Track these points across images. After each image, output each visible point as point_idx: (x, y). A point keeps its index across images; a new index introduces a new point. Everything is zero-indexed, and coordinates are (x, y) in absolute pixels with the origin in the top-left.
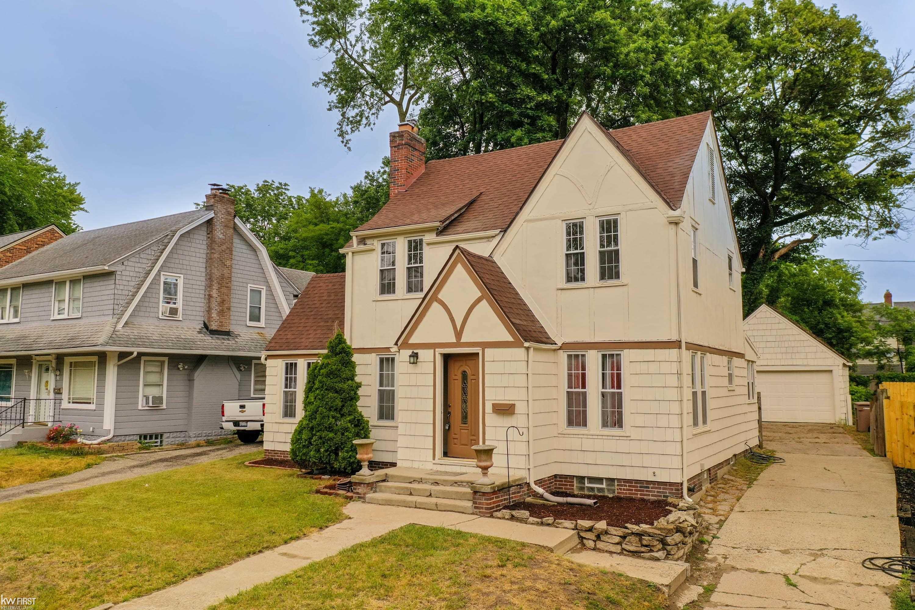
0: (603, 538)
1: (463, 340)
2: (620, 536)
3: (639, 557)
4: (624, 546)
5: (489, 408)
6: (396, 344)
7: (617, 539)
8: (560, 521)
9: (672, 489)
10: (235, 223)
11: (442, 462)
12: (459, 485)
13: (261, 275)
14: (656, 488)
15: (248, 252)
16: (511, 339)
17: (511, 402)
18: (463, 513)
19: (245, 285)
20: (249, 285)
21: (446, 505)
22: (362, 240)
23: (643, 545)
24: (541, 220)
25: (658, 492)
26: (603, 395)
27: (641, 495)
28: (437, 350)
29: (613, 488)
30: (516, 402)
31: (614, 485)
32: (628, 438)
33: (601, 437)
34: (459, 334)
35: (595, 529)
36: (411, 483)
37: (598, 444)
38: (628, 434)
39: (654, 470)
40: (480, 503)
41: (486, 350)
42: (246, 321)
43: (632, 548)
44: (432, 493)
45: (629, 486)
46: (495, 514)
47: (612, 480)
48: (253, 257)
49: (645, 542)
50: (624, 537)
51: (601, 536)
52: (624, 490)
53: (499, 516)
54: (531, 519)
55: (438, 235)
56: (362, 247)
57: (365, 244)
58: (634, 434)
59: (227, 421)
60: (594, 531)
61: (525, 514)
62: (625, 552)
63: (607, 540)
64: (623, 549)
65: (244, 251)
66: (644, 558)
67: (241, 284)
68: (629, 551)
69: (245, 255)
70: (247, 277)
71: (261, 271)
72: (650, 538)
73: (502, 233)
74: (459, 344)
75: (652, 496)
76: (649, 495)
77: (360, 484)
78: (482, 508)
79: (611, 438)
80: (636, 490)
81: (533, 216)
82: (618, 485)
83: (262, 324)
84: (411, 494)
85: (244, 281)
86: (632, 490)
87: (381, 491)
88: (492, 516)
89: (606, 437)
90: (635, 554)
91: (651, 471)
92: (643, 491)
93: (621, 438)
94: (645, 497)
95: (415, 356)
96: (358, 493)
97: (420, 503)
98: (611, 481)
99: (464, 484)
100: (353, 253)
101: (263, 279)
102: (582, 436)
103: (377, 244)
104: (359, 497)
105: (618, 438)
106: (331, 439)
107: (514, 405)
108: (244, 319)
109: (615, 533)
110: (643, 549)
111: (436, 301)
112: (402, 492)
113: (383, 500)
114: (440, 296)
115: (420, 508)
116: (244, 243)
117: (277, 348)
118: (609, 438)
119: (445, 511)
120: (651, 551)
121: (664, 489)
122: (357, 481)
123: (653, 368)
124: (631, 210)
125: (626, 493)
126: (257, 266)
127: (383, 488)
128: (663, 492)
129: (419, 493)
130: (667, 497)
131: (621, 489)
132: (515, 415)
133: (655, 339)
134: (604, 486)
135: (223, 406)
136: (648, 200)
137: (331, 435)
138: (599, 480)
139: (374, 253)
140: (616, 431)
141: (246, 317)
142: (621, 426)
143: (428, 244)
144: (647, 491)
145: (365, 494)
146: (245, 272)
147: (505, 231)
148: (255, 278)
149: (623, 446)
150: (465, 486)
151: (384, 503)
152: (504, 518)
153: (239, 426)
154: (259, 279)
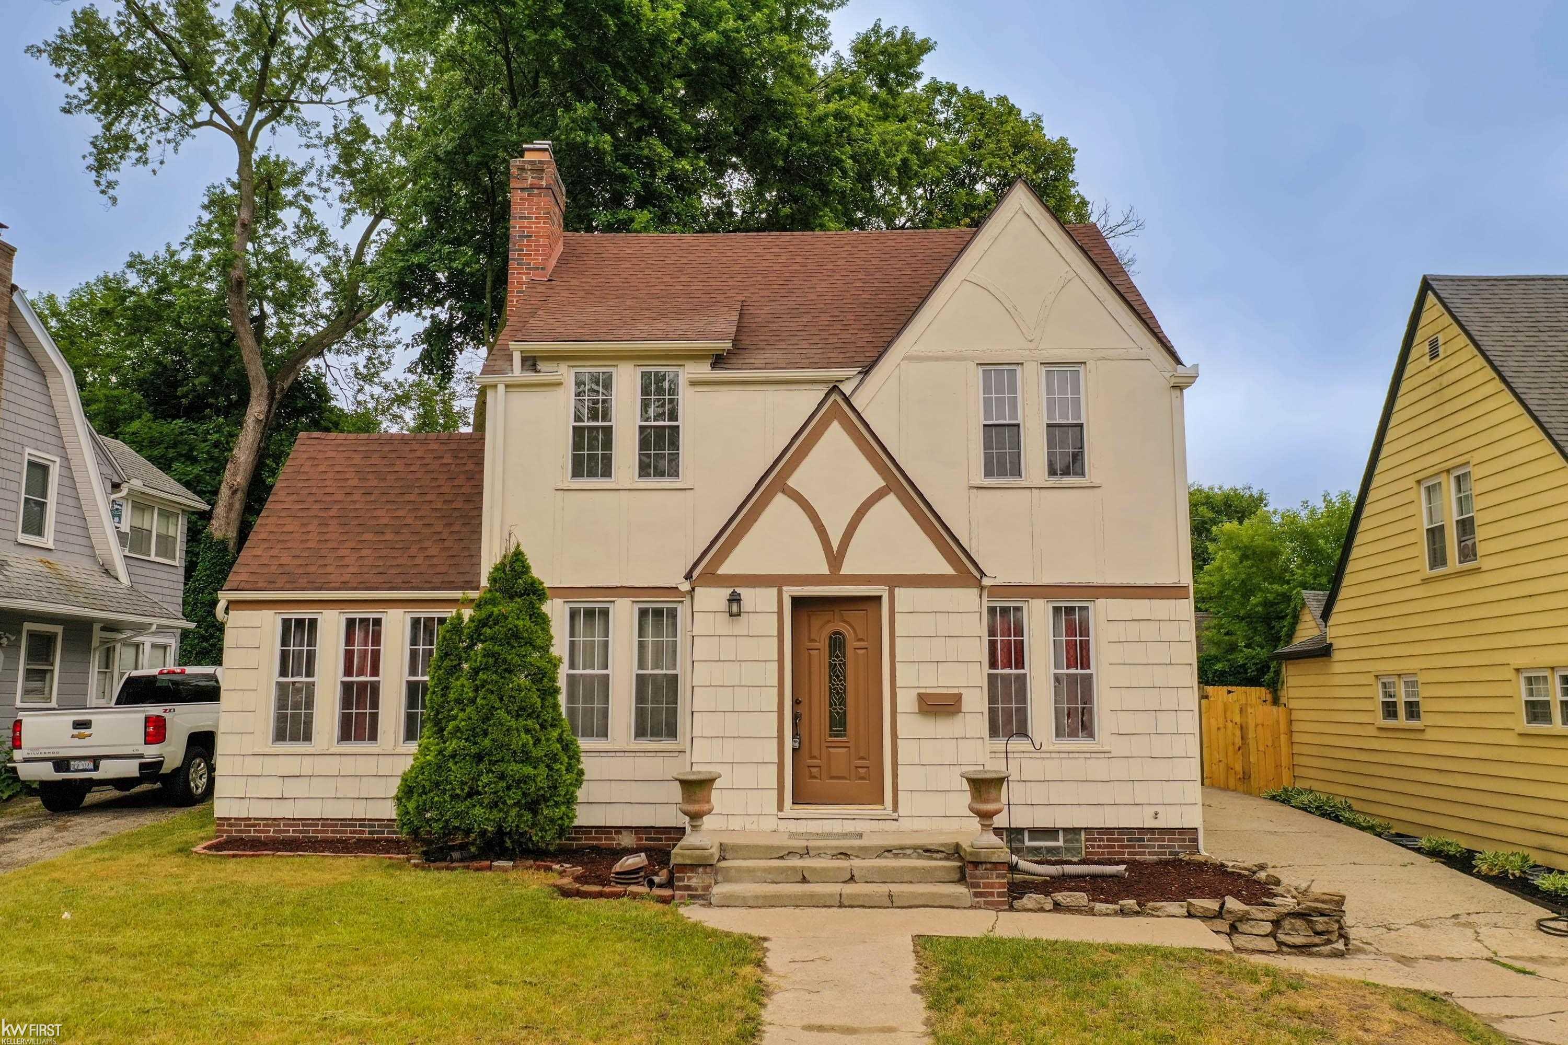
0: (1242, 927)
1: (845, 570)
2: (1272, 922)
3: (1311, 954)
4: (1282, 937)
5: (907, 701)
6: (688, 576)
7: (1268, 928)
8: (1159, 904)
9: (1184, 840)
10: (12, 301)
11: (794, 814)
12: (896, 855)
13: (52, 430)
14: (1156, 840)
15: (29, 375)
16: (949, 570)
17: (955, 691)
18: (952, 907)
19: (18, 448)
20: (28, 450)
21: (914, 895)
22: (531, 362)
23: (1318, 933)
24: (937, 359)
25: (1160, 847)
26: (1057, 679)
27: (1129, 853)
28: (784, 588)
29: (1076, 845)
30: (962, 691)
31: (1079, 841)
32: (1107, 755)
33: (1056, 755)
34: (835, 558)
35: (1229, 912)
36: (782, 858)
37: (1052, 768)
38: (1106, 748)
39: (1157, 808)
40: (986, 886)
41: (897, 590)
42: (16, 532)
43: (1299, 940)
44: (855, 873)
45: (1108, 840)
46: (1017, 904)
47: (1076, 831)
48: (37, 387)
49: (1320, 928)
50: (1276, 923)
51: (1238, 924)
52: (1099, 847)
53: (1030, 906)
54: (1099, 906)
55: (714, 366)
56: (531, 377)
57: (536, 371)
58: (1118, 746)
59: (26, 760)
60: (1226, 916)
61: (1081, 898)
62: (1285, 949)
63: (1249, 930)
64: (1280, 944)
65: (21, 371)
66: (1320, 955)
67: (10, 446)
68: (1294, 946)
69: (22, 381)
70: (22, 430)
71: (51, 421)
72: (1326, 919)
73: (861, 376)
74: (835, 577)
75: (1150, 854)
76: (1144, 853)
77: (693, 867)
78: (992, 894)
79: (1075, 755)
80: (1120, 847)
81: (919, 349)
82: (1087, 840)
83: (48, 539)
84: (804, 880)
85: (17, 438)
86: (1113, 847)
87: (727, 880)
88: (1011, 908)
89: (1066, 755)
90: (1302, 950)
91: (1151, 811)
92: (1134, 847)
93: (1093, 755)
94: (1137, 857)
95: (735, 599)
96: (688, 888)
97: (851, 896)
98: (1072, 832)
99: (908, 852)
100: (507, 386)
101: (54, 440)
102: (1021, 755)
103: (566, 373)
104: (692, 897)
105: (1088, 755)
106: (525, 779)
107: (959, 697)
108: (11, 526)
109: (1261, 916)
110: (1317, 940)
111: (783, 492)
112: (782, 877)
113: (757, 897)
114: (792, 482)
115: (852, 907)
116: (22, 353)
117: (260, 585)
118: (1071, 755)
119: (910, 907)
120: (1329, 942)
121: (1170, 840)
122: (688, 862)
123: (1148, 631)
124: (1104, 359)
125: (1103, 853)
126: (44, 409)
127: (733, 872)
128: (1168, 847)
129: (824, 876)
130: (1177, 853)
131: (1093, 847)
132: (961, 715)
133: (1151, 582)
134: (1060, 843)
135: (18, 725)
136: (1132, 345)
137: (528, 770)
138: (1051, 833)
139: (560, 391)
140: (1081, 744)
141: (16, 522)
142: (1091, 735)
143: (693, 383)
144: (1140, 846)
145: (707, 888)
146: (20, 420)
147: (866, 372)
148: (39, 436)
149: (1098, 768)
150: (909, 856)
151: (760, 903)
152: (1042, 910)
153: (68, 770)
154: (48, 439)
